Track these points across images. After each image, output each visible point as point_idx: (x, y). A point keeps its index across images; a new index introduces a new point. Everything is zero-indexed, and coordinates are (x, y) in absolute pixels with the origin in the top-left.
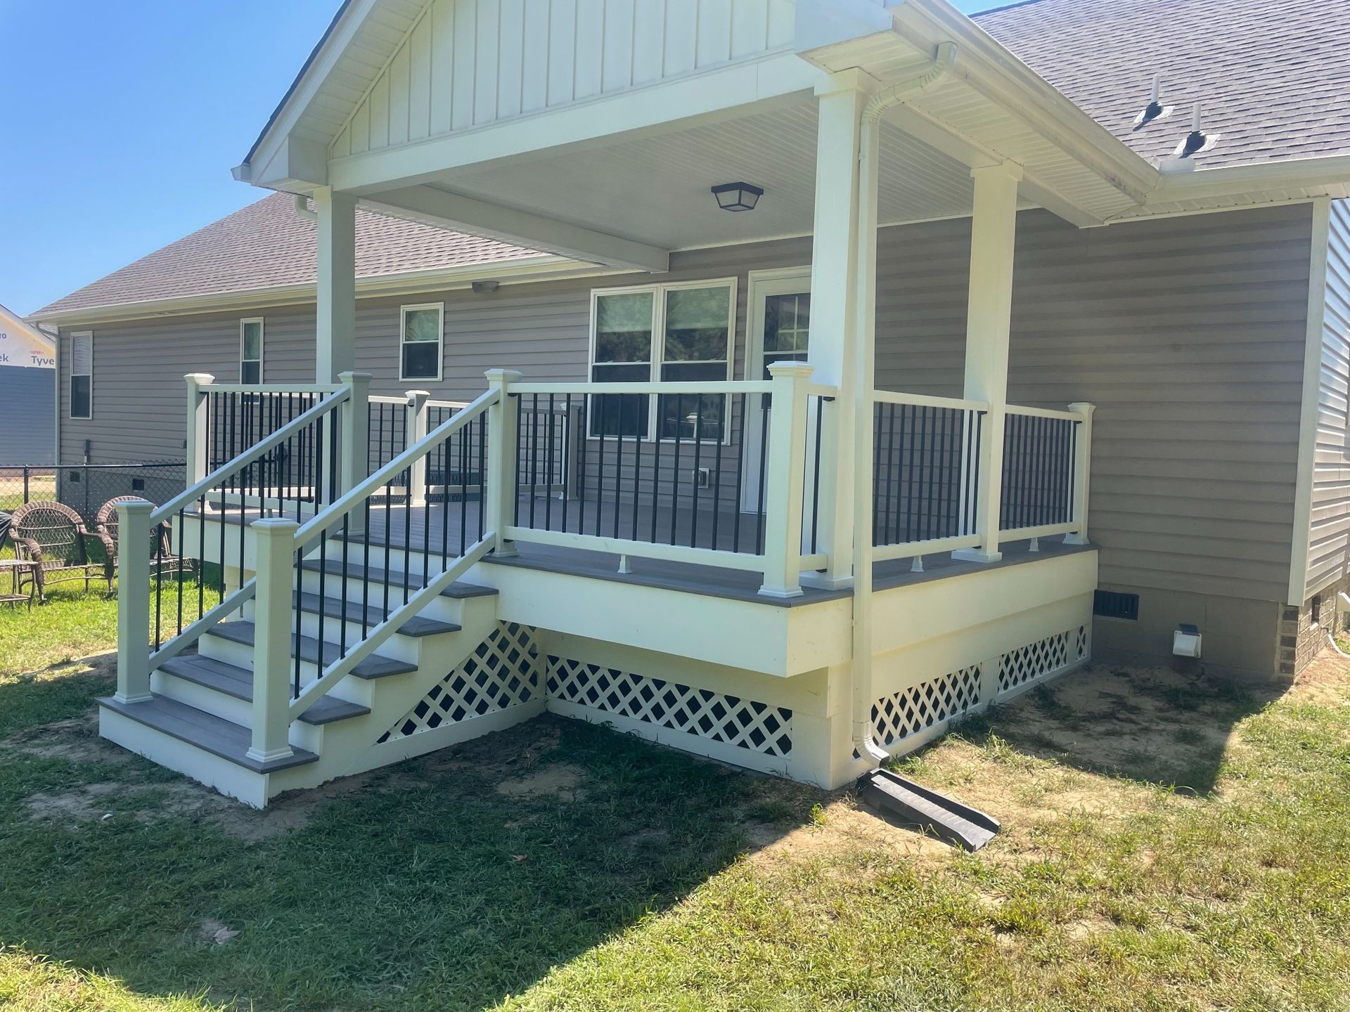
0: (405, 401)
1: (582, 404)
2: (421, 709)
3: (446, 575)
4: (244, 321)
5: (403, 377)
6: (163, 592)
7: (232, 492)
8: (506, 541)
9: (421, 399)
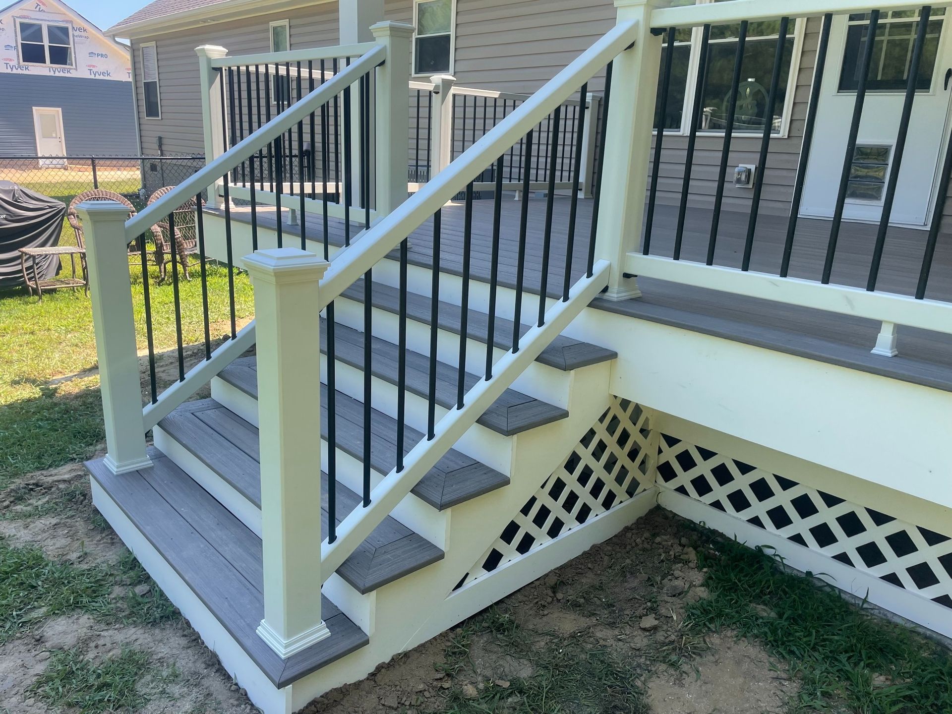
0: (428, 87)
1: (603, 95)
2: (509, 533)
3: (545, 331)
4: (273, 24)
5: (416, 73)
6: (208, 279)
7: (244, 186)
8: (627, 276)
9: (447, 84)
